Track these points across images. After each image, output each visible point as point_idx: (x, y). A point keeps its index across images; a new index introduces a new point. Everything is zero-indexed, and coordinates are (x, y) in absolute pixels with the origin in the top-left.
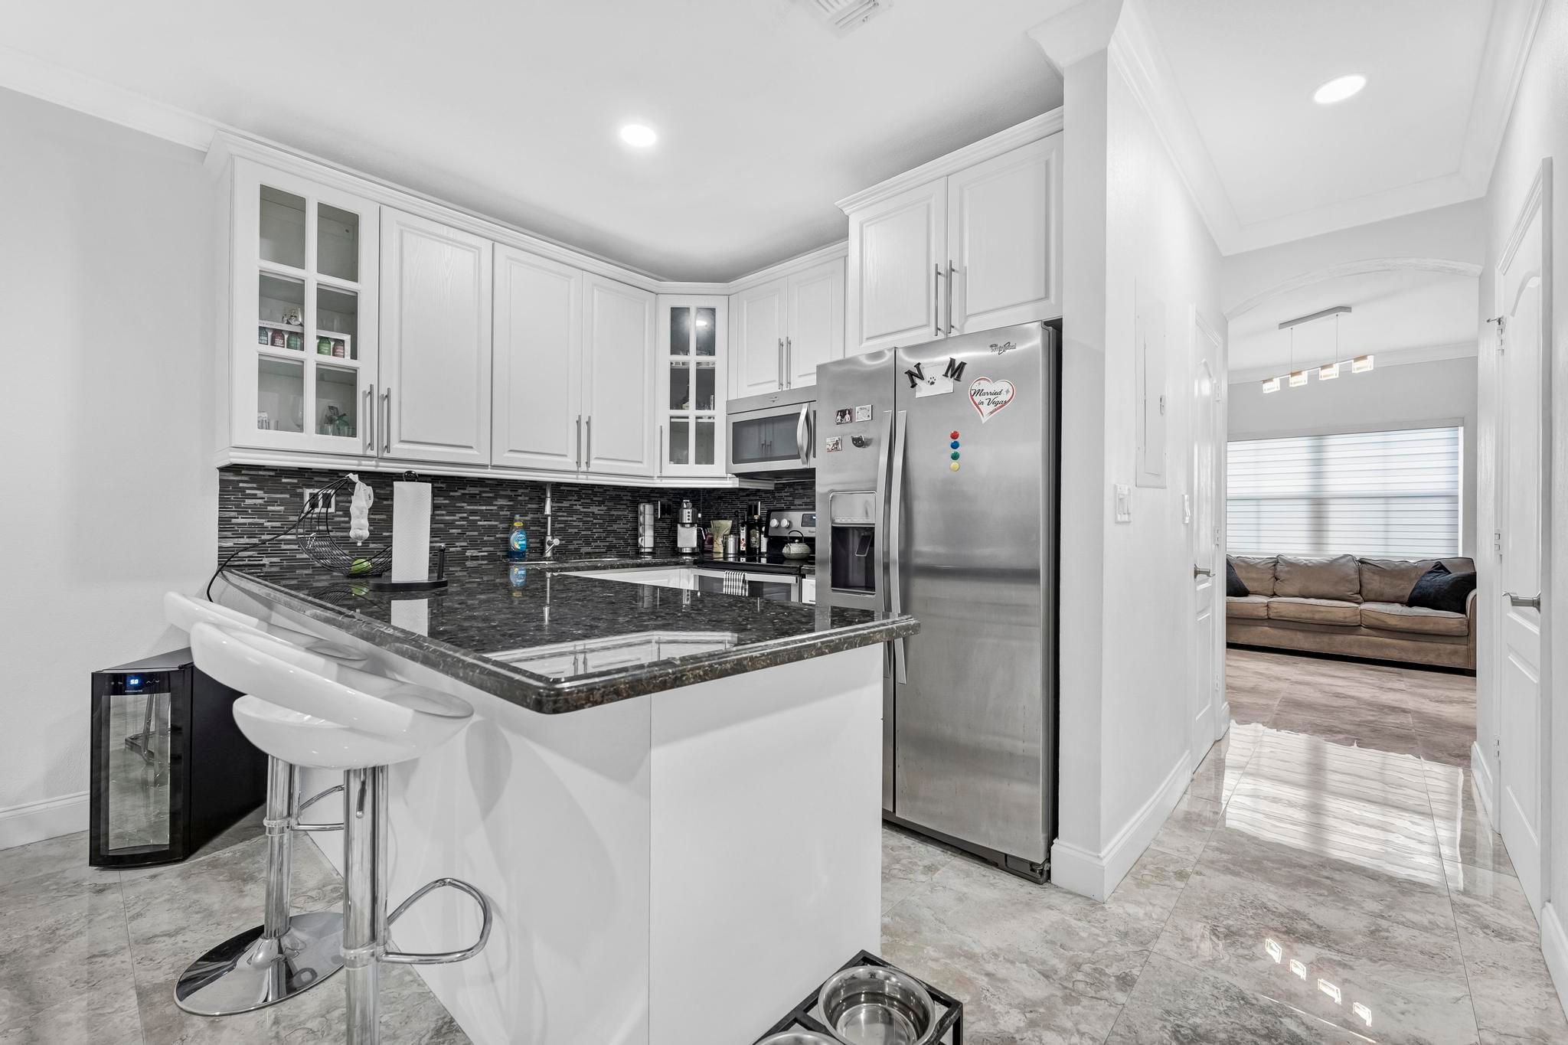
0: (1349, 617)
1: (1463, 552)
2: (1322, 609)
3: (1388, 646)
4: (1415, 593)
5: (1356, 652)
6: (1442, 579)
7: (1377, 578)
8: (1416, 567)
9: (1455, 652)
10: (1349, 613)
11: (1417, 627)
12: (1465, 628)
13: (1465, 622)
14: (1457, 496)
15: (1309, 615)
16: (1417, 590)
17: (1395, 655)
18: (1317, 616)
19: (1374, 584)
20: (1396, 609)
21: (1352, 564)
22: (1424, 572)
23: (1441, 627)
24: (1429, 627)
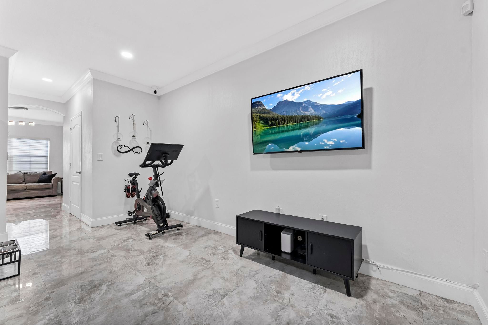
0: (24, 187)
1: (49, 169)
2: (15, 186)
3: (34, 193)
4: (39, 180)
5: (25, 196)
6: (46, 176)
7: (29, 177)
8: (39, 174)
9: (49, 192)
10: (23, 186)
11: (41, 187)
12: (52, 186)
13: (52, 185)
14: (48, 157)
15: (11, 188)
16: (40, 179)
17: (36, 195)
18: (13, 188)
19: (28, 178)
20: (35, 184)
21: (22, 174)
22: (41, 174)
23: (47, 187)
24: (44, 187)
